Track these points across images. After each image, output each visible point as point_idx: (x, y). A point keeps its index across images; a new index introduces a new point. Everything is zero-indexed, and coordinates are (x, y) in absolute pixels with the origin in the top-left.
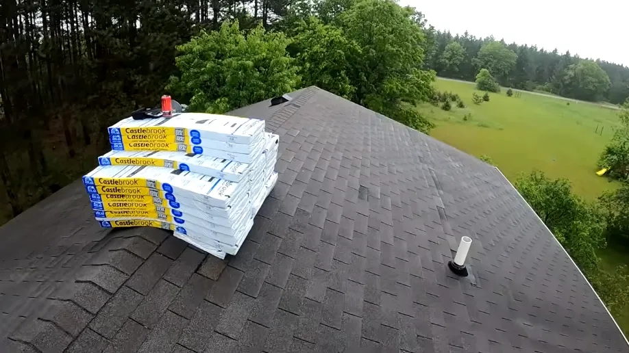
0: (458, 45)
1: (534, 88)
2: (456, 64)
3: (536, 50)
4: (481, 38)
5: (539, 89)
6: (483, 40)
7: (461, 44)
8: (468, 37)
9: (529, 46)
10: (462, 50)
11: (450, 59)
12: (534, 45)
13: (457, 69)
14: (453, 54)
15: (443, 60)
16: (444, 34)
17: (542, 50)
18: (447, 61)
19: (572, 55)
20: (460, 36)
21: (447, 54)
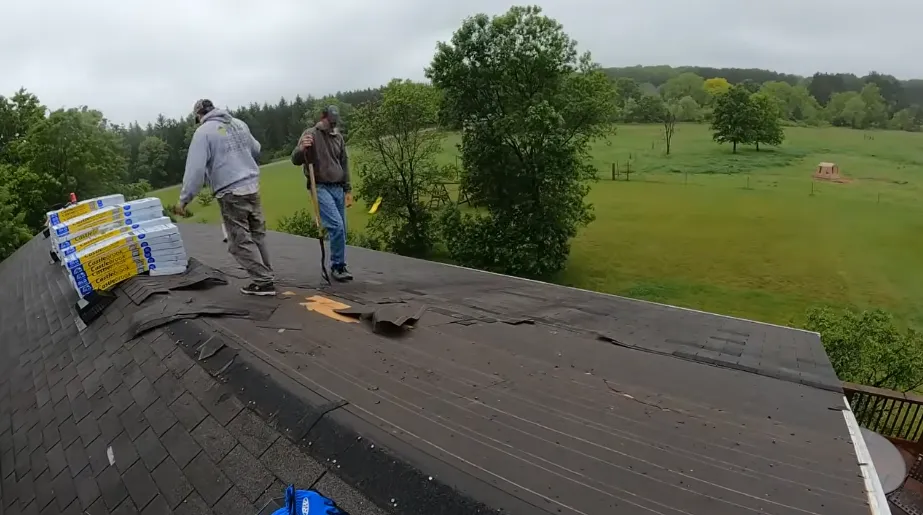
0: (154, 139)
1: (272, 157)
2: (160, 167)
3: (258, 109)
4: (182, 119)
5: (279, 156)
6: (185, 120)
7: (158, 136)
8: (165, 124)
9: (248, 108)
10: (163, 144)
11: (150, 162)
12: (254, 104)
13: (165, 173)
14: (152, 153)
15: (141, 167)
16: (131, 130)
17: (266, 107)
18: (147, 167)
19: (304, 99)
20: (153, 126)
21: (143, 157)
